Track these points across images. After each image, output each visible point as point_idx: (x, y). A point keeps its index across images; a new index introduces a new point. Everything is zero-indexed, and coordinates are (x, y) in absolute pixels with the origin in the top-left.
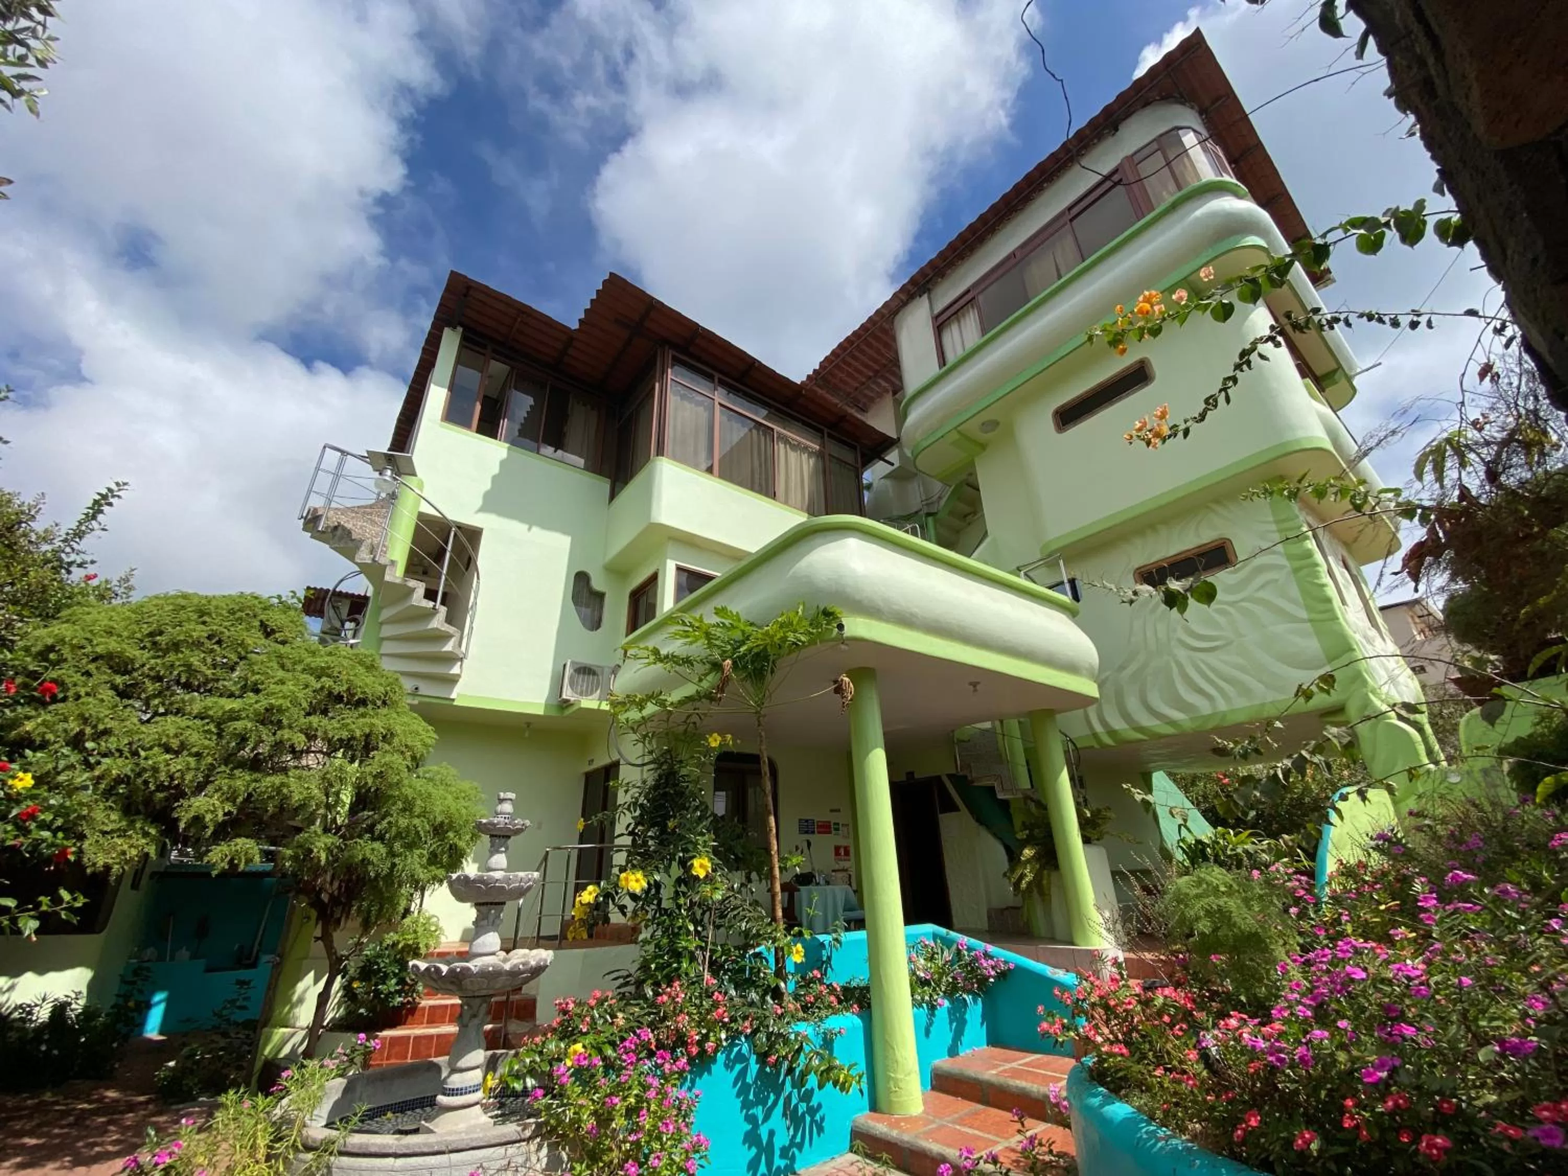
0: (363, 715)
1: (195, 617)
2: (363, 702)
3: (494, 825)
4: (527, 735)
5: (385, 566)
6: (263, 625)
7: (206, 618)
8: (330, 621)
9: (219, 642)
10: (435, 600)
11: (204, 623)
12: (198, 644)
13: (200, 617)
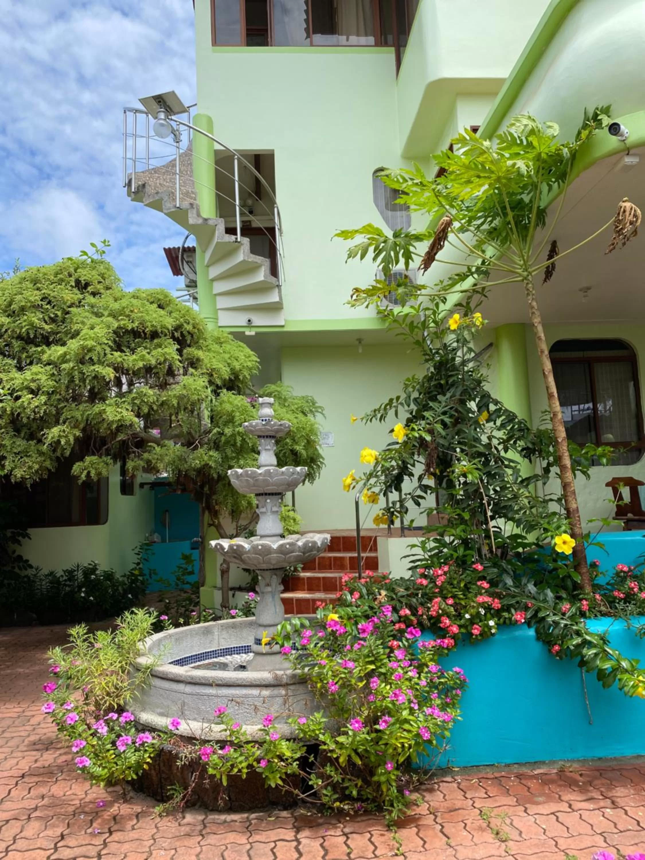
0: (159, 346)
1: (32, 285)
2: (154, 335)
3: (255, 427)
4: (360, 351)
5: (187, 210)
6: (78, 282)
7: (39, 285)
8: (187, 276)
9: (49, 303)
10: (236, 234)
11: (38, 289)
12: (36, 307)
13: (35, 284)
